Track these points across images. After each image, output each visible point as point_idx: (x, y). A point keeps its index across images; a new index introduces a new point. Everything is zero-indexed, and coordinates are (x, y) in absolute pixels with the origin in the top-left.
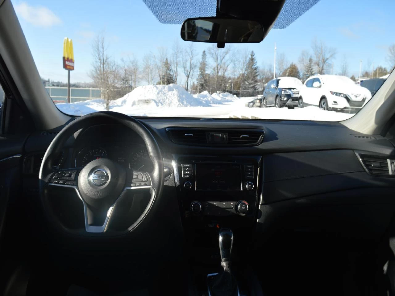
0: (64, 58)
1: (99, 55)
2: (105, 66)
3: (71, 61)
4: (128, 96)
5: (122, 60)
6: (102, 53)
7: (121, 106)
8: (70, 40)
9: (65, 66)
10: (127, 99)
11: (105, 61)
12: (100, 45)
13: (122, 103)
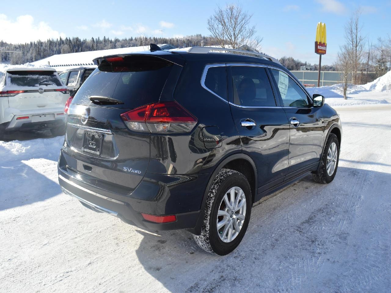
0: (316, 43)
1: (352, 37)
2: (358, 48)
3: (324, 45)
4: (379, 80)
5: (380, 40)
6: (356, 34)
7: (370, 90)
8: (323, 24)
9: (317, 51)
10: (377, 83)
11: (358, 43)
12: (354, 27)
13: (371, 87)
